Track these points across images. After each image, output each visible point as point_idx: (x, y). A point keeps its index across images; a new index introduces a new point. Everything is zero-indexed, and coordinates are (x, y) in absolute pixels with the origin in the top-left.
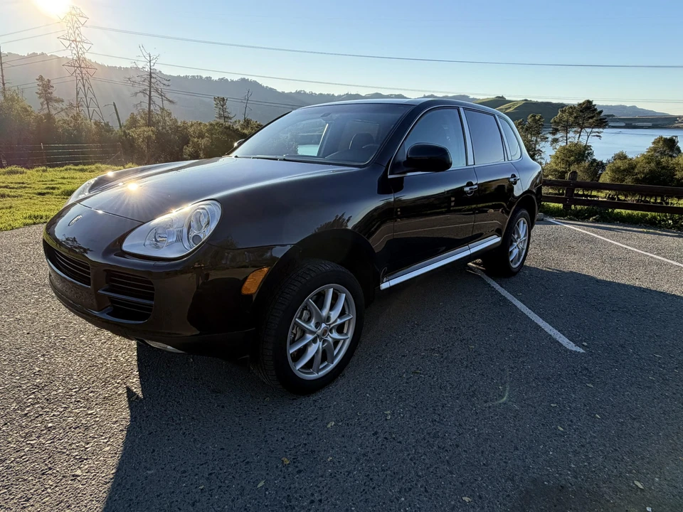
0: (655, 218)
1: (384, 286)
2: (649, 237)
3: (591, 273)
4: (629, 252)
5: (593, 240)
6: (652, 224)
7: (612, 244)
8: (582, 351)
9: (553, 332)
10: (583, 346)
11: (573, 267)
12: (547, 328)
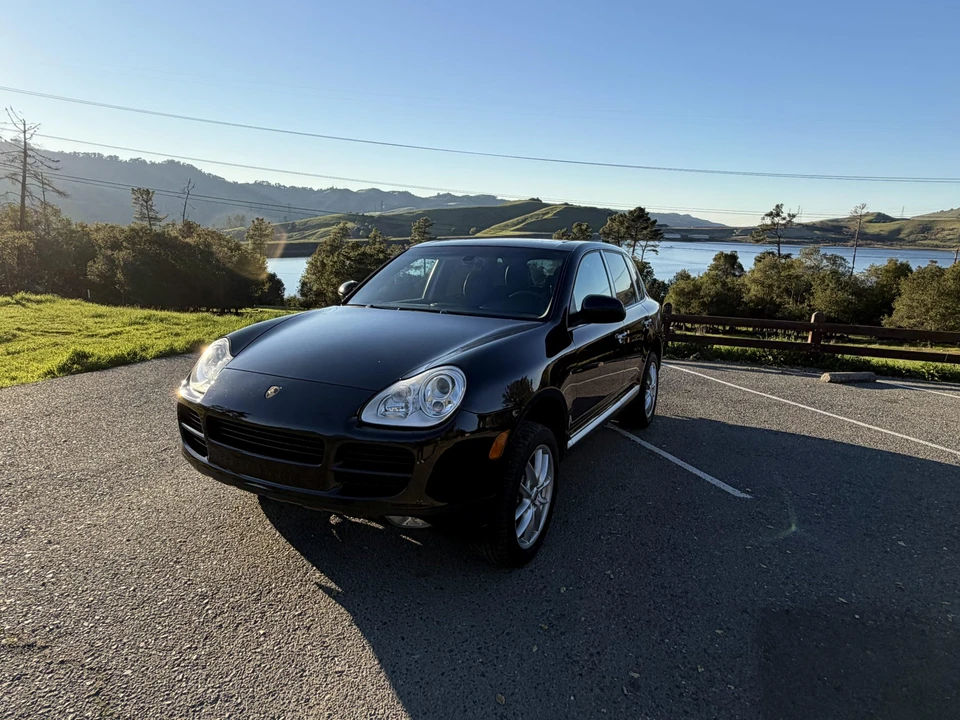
0: (754, 353)
1: (571, 443)
2: (756, 375)
3: (720, 419)
4: (745, 393)
5: (705, 382)
6: (754, 361)
7: (725, 385)
8: (749, 497)
9: (715, 481)
10: (748, 492)
11: (700, 413)
12: (708, 478)
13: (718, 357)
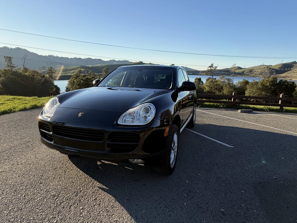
0: (217, 105)
2: (219, 111)
3: (214, 124)
4: (218, 116)
5: (206, 114)
6: (217, 107)
8: (233, 147)
9: (221, 143)
10: (232, 145)
11: (207, 123)
12: (218, 142)
13: (206, 106)
